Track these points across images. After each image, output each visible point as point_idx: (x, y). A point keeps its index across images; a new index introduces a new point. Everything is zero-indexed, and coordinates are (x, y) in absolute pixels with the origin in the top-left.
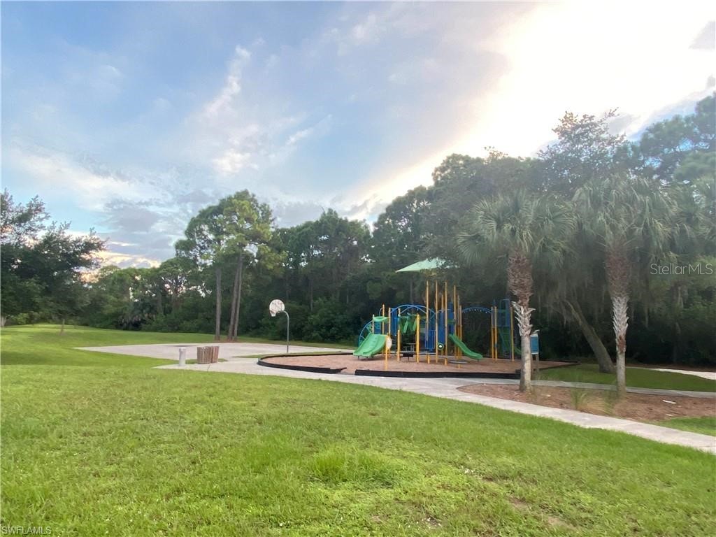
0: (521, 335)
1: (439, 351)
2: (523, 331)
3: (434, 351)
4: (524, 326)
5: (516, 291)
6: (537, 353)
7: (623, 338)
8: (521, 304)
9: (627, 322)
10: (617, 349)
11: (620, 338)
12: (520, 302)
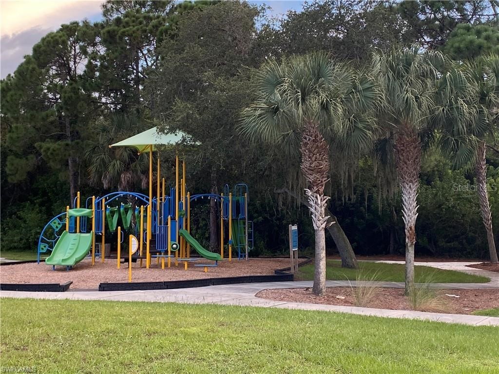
0: (316, 228)
1: (172, 252)
2: (319, 223)
3: (166, 252)
4: (320, 218)
5: (311, 177)
6: (297, 249)
7: (413, 228)
8: (317, 192)
9: (417, 211)
10: (407, 240)
11: (411, 228)
12: (315, 189)
